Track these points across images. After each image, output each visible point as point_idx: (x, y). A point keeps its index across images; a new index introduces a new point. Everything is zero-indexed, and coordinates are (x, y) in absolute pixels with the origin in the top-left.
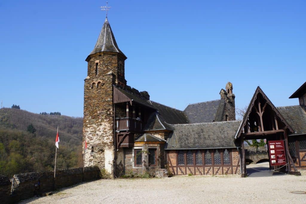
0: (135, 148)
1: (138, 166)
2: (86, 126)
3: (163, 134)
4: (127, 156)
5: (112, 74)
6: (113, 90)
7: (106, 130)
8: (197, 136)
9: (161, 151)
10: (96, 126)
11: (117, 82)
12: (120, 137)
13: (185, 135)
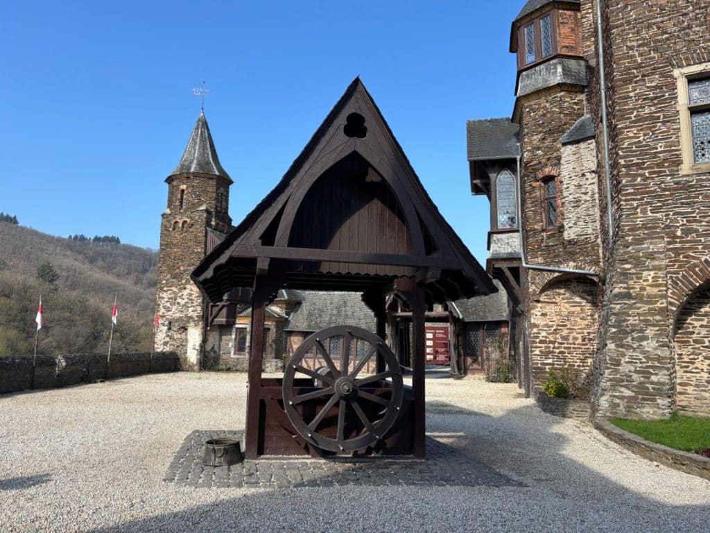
0: (237, 326)
1: (239, 354)
2: (161, 288)
3: (284, 306)
4: (224, 337)
5: (207, 211)
6: (206, 236)
7: (193, 297)
8: (335, 312)
9: (276, 332)
10: (177, 291)
11: (213, 223)
12: (214, 309)
13: (319, 309)
